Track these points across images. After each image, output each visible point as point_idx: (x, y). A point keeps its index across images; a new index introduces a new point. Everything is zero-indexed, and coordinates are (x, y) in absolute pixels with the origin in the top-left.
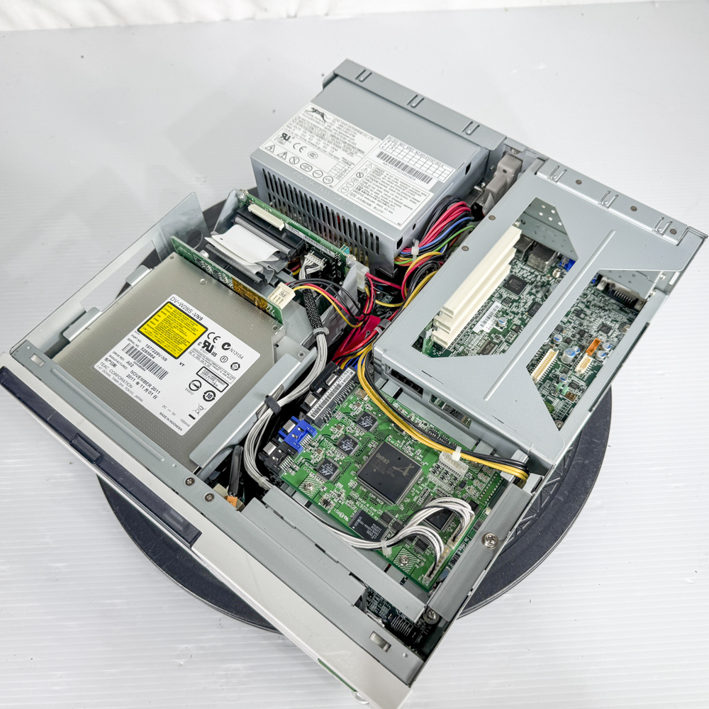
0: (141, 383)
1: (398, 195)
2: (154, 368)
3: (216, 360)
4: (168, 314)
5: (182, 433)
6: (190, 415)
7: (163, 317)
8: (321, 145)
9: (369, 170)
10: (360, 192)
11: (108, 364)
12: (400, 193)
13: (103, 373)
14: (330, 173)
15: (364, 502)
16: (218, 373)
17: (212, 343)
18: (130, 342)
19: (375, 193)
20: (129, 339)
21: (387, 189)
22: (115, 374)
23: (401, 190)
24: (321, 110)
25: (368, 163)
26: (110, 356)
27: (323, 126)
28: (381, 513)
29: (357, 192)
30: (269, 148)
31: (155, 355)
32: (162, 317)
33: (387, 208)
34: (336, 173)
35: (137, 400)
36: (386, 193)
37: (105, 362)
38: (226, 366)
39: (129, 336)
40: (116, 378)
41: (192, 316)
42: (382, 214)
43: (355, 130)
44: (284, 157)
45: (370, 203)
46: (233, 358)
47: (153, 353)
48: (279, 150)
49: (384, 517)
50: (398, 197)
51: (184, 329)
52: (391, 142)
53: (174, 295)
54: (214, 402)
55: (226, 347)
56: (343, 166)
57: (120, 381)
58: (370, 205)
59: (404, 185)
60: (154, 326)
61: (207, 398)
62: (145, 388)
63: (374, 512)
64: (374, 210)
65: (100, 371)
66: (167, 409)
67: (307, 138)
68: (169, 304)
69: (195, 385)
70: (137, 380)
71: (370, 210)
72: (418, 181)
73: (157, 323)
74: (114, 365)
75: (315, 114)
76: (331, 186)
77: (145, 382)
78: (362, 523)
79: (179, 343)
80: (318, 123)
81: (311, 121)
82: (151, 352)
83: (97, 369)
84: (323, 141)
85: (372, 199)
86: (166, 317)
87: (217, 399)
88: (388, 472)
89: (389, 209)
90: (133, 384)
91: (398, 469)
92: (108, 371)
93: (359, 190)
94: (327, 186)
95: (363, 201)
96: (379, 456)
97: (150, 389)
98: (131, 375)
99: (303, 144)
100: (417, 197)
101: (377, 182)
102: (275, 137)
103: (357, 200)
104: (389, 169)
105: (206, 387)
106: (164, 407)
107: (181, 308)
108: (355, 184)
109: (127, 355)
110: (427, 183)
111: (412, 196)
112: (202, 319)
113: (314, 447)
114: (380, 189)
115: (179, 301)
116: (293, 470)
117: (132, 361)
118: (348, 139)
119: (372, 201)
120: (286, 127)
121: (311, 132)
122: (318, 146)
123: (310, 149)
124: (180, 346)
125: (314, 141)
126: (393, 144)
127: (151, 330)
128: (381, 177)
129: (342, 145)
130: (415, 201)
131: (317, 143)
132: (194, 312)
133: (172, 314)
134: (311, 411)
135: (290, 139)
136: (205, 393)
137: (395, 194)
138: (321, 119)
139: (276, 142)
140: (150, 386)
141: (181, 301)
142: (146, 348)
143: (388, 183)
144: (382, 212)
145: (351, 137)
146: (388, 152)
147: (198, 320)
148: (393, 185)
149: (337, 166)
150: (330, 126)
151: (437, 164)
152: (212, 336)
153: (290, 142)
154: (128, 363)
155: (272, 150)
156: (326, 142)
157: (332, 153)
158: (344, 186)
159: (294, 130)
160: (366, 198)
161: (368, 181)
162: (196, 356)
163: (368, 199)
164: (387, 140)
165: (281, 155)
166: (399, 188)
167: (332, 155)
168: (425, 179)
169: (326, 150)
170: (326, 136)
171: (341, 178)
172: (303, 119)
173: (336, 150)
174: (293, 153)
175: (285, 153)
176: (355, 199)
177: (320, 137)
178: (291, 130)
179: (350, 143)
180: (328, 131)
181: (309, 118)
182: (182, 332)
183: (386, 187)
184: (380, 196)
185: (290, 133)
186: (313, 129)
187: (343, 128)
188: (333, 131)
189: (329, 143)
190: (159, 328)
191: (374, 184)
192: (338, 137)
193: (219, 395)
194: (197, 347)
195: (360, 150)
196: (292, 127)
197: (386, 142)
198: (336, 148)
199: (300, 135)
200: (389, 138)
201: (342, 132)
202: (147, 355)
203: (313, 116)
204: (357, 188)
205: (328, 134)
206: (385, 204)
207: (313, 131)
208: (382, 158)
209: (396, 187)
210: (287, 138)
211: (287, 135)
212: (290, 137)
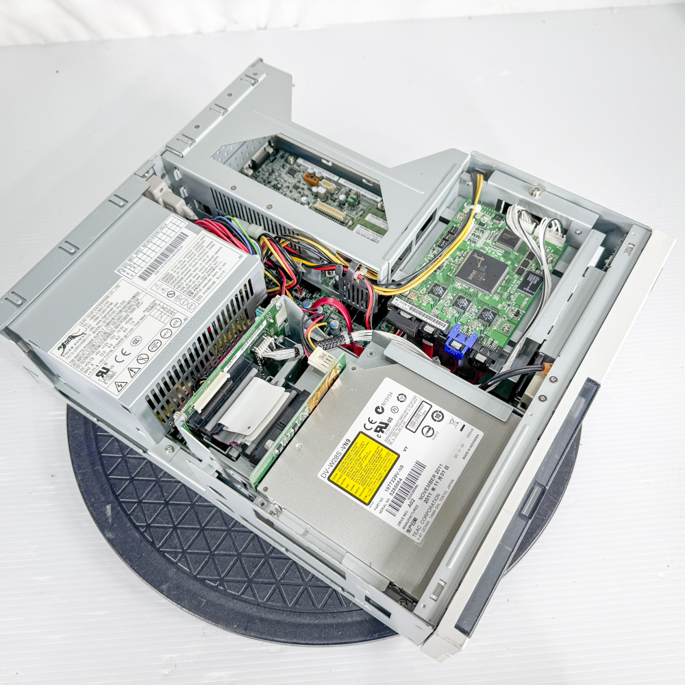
0: (432, 486)
2: (413, 478)
3: (396, 417)
4: (344, 476)
5: (481, 434)
6: (461, 430)
7: (348, 481)
8: (122, 334)
9: (164, 286)
10: (195, 292)
11: (414, 528)
12: (198, 258)
13: (426, 531)
14: (165, 322)
15: (510, 288)
16: (411, 413)
17: (378, 424)
18: (384, 510)
20: (381, 512)
21: (193, 269)
22: (425, 517)
23: (196, 257)
24: (64, 339)
25: (154, 288)
27: (90, 335)
28: (516, 276)
29: (195, 296)
30: (120, 388)
31: (398, 479)
32: (349, 483)
33: (219, 267)
34: (166, 316)
35: (452, 485)
36: (199, 269)
37: (412, 532)
38: (402, 406)
39: (376, 513)
40: (430, 514)
41: (345, 450)
42: (226, 272)
43: (102, 303)
44: (136, 370)
45: (211, 282)
46: (393, 401)
47: (396, 482)
48: (125, 377)
49: (520, 272)
50: (205, 260)
51: (362, 456)
52: (126, 269)
53: (319, 476)
54: (443, 411)
55: (380, 410)
56: (156, 310)
57: (433, 509)
58: (214, 283)
59: (189, 255)
60: (362, 488)
61: (441, 418)
62: (438, 481)
63: (517, 280)
64: (220, 279)
65: (423, 534)
66: (458, 453)
67: (107, 350)
68: (331, 479)
69: (428, 432)
70: (430, 491)
71: (220, 282)
72: (184, 244)
73: (357, 486)
74: (415, 520)
75: (68, 347)
76: (185, 320)
77: (431, 482)
78: (529, 287)
79: (380, 457)
80: (84, 341)
81: (81, 348)
82: (394, 484)
83: (421, 538)
84: (115, 333)
85: (206, 281)
86: (348, 479)
87: (439, 409)
88: (484, 270)
89: (221, 266)
90: (434, 494)
91: (479, 264)
92: (423, 526)
93: (192, 293)
94: (184, 323)
95: (208, 289)
96: (470, 278)
97: (439, 475)
98: (424, 498)
99: (118, 352)
100: (205, 244)
101: (182, 278)
102: (103, 384)
103: (206, 295)
105: (429, 421)
106: (456, 457)
107: (336, 464)
108: (184, 297)
109: (401, 509)
110: (187, 236)
111: (204, 248)
112: (348, 440)
113: (468, 329)
114: (193, 275)
115: (326, 468)
116: (493, 342)
117: (407, 502)
118: (115, 309)
119: (209, 281)
120: (87, 374)
121: (100, 346)
122: (122, 337)
123: (126, 345)
124: (383, 456)
125: (114, 342)
126: (128, 267)
128: (176, 275)
129: (124, 314)
130: (211, 246)
131: (117, 339)
132: (339, 450)
133: (343, 472)
134: (441, 328)
135: (107, 367)
136: (435, 420)
137: (201, 261)
138: (77, 339)
139: (109, 382)
140: (434, 476)
141: (326, 466)
142: (390, 491)
143: (184, 269)
144: (224, 272)
145: (111, 307)
146: (140, 271)
147: (350, 444)
148: (188, 264)
149: (155, 316)
150: (92, 329)
151: (162, 229)
152: (369, 426)
153: (112, 366)
154: (410, 506)
155: (123, 384)
156: (117, 330)
157: (136, 322)
158: (185, 307)
159: (92, 365)
160: (203, 287)
161: (180, 286)
162: (394, 437)
163: (205, 285)
164: (122, 273)
165: (133, 374)
166: (193, 260)
167: (138, 322)
168: (182, 238)
169: (129, 329)
170: (107, 331)
171: (175, 311)
172: (75, 357)
173: (131, 319)
174: (131, 361)
175: (130, 370)
176: (204, 296)
177: (108, 337)
178: (93, 367)
179: (122, 306)
180: (100, 329)
181: (75, 351)
182: (366, 457)
183: (190, 270)
184: (203, 275)
185: (97, 368)
186: (94, 345)
187: (97, 315)
188: (100, 324)
189: (120, 327)
190: (363, 481)
191: (185, 281)
192: (110, 318)
193: (435, 408)
194: (383, 438)
195: (134, 297)
196: (86, 368)
197: (125, 274)
198: (127, 320)
199: (102, 358)
200: (119, 271)
201: (103, 315)
202: (399, 487)
203: (72, 348)
204: (190, 295)
205: (105, 329)
206: (214, 269)
207: (97, 344)
208: (149, 276)
209: (191, 262)
210: (105, 371)
211: (100, 372)
212: (103, 368)
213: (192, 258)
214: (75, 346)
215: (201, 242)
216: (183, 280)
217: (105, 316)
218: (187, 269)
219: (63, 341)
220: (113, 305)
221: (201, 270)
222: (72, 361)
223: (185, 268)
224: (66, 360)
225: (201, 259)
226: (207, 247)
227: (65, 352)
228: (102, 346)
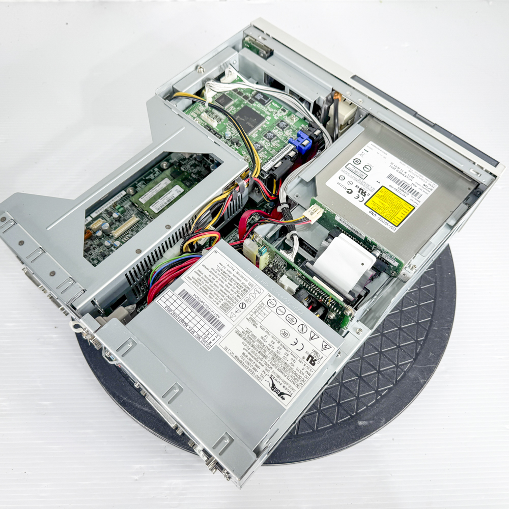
0: (403, 173)
1: (212, 280)
2: (398, 181)
3: (355, 183)
4: (395, 218)
5: (371, 143)
6: (368, 152)
8: (276, 345)
9: (234, 311)
10: (244, 287)
11: (430, 187)
12: (210, 283)
13: (431, 181)
14: (270, 311)
15: (263, 109)
16: (353, 175)
17: (360, 194)
18: (418, 199)
19: (231, 285)
20: (419, 202)
21: (220, 287)
22: (423, 180)
23: (208, 285)
24: (274, 395)
25: (234, 319)
26: (429, 192)
27: (273, 372)
28: (254, 104)
29: (247, 287)
30: (328, 347)
31: (398, 189)
32: (400, 216)
33: (223, 269)
34: (264, 311)
35: (403, 163)
36: (222, 283)
37: (432, 188)
38: (348, 179)
39: (420, 204)
40: (421, 177)
41: (377, 215)
42: (228, 263)
43: (241, 362)
44: (312, 334)
45: (237, 275)
46: (344, 183)
47: (400, 191)
48: (318, 343)
49: (252, 102)
50: (213, 278)
51: (381, 206)
52: (208, 342)
53: (394, 232)
54: (354, 158)
55: (350, 191)
56: (257, 318)
57: (418, 175)
58: (237, 273)
59: (204, 290)
60: (404, 209)
61: (358, 160)
62: (400, 169)
63: (259, 105)
64: (234, 268)
65: (433, 183)
66: (383, 156)
67: (290, 357)
68: (397, 225)
69: (367, 168)
70: (407, 175)
71: (238, 268)
72: (192, 293)
73: (402, 211)
74: (424, 185)
75: (282, 390)
76: (270, 296)
77: (401, 173)
78: (265, 100)
79: (383, 196)
80: (278, 377)
81: (285, 379)
82: (402, 192)
83: (436, 184)
84: (275, 351)
85: (235, 279)
86: (397, 216)
88: (248, 118)
89: (221, 267)
90: (408, 173)
91: (242, 119)
92: (428, 182)
93: (245, 290)
94: (273, 297)
95: (243, 277)
96: (252, 126)
97: (397, 169)
98: (411, 178)
99: (294, 348)
100: (196, 277)
101: (228, 297)
102: (323, 360)
103: (248, 279)
104: (214, 308)
105: (360, 167)
106: (385, 158)
107: (386, 221)
108: (248, 296)
109: (418, 191)
110: (184, 290)
111: (200, 278)
112: (370, 212)
114: (227, 288)
115: (389, 227)
117: (413, 187)
118: (249, 351)
119: (235, 276)
120: (312, 373)
121: (286, 363)
122: (279, 345)
123: (288, 342)
124: (382, 194)
125: (283, 351)
126: (206, 340)
127: (405, 206)
128: (224, 301)
129: (256, 343)
130: (199, 273)
131: (281, 349)
132: (376, 218)
133: (392, 218)
134: (292, 148)
135: (307, 356)
136: (360, 163)
137: (214, 282)
138: (275, 382)
139: (321, 355)
140: (397, 171)
141: (388, 227)
142: (406, 195)
143: (219, 295)
144: (228, 265)
145: (247, 354)
146: (213, 330)
147: (372, 211)
148: (215, 291)
149: (262, 318)
150: (267, 370)
151: (170, 310)
152: (360, 199)
153: (306, 353)
154: (416, 186)
155: (325, 344)
156: (271, 349)
157: (266, 334)
158: (257, 296)
159: (303, 369)
160: (240, 281)
161: (236, 299)
162: (370, 187)
163: (239, 279)
164: (211, 345)
165: (315, 337)
166: (210, 287)
167: (266, 332)
168: (184, 295)
169: (273, 339)
170: (271, 357)
171: (260, 304)
172: (294, 383)
173: (262, 338)
174: (304, 339)
175: (312, 338)
176: (249, 281)
177: (278, 356)
178: (306, 369)
179: (248, 345)
180: (269, 363)
181: (288, 384)
182: (382, 204)
183: (221, 290)
184: (228, 281)
185: (307, 365)
186: (284, 368)
187: (254, 366)
188: (263, 364)
189: (269, 347)
190: (400, 208)
191: (231, 294)
192: (259, 355)
193: (351, 161)
194: (370, 193)
195: (240, 335)
196: (305, 374)
197: (213, 342)
198: (262, 341)
199: (297, 362)
200: (208, 348)
201: (254, 361)
202: (404, 190)
203: (284, 387)
204: (246, 292)
205: (268, 359)
206: (224, 272)
207: (283, 365)
208: (220, 323)
209: (212, 289)
210: (310, 358)
211: (310, 363)
212: (307, 360)
213: (208, 288)
214: (283, 385)
215: (193, 280)
216: (230, 296)
217: (255, 359)
218: (219, 292)
219: (277, 395)
220: (245, 352)
221: (222, 282)
222: (297, 386)
223: (217, 293)
224: (296, 392)
225: (211, 281)
226: (200, 276)
227: (288, 393)
228: (286, 361)
